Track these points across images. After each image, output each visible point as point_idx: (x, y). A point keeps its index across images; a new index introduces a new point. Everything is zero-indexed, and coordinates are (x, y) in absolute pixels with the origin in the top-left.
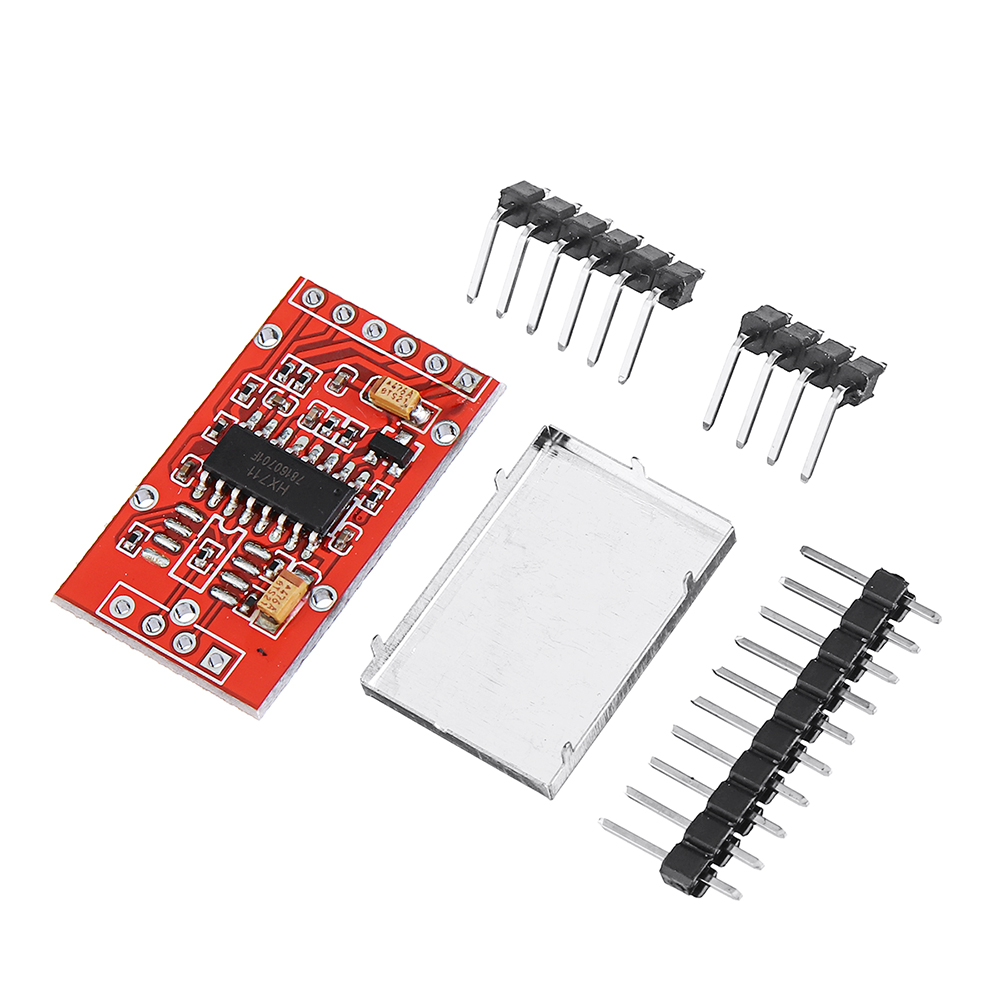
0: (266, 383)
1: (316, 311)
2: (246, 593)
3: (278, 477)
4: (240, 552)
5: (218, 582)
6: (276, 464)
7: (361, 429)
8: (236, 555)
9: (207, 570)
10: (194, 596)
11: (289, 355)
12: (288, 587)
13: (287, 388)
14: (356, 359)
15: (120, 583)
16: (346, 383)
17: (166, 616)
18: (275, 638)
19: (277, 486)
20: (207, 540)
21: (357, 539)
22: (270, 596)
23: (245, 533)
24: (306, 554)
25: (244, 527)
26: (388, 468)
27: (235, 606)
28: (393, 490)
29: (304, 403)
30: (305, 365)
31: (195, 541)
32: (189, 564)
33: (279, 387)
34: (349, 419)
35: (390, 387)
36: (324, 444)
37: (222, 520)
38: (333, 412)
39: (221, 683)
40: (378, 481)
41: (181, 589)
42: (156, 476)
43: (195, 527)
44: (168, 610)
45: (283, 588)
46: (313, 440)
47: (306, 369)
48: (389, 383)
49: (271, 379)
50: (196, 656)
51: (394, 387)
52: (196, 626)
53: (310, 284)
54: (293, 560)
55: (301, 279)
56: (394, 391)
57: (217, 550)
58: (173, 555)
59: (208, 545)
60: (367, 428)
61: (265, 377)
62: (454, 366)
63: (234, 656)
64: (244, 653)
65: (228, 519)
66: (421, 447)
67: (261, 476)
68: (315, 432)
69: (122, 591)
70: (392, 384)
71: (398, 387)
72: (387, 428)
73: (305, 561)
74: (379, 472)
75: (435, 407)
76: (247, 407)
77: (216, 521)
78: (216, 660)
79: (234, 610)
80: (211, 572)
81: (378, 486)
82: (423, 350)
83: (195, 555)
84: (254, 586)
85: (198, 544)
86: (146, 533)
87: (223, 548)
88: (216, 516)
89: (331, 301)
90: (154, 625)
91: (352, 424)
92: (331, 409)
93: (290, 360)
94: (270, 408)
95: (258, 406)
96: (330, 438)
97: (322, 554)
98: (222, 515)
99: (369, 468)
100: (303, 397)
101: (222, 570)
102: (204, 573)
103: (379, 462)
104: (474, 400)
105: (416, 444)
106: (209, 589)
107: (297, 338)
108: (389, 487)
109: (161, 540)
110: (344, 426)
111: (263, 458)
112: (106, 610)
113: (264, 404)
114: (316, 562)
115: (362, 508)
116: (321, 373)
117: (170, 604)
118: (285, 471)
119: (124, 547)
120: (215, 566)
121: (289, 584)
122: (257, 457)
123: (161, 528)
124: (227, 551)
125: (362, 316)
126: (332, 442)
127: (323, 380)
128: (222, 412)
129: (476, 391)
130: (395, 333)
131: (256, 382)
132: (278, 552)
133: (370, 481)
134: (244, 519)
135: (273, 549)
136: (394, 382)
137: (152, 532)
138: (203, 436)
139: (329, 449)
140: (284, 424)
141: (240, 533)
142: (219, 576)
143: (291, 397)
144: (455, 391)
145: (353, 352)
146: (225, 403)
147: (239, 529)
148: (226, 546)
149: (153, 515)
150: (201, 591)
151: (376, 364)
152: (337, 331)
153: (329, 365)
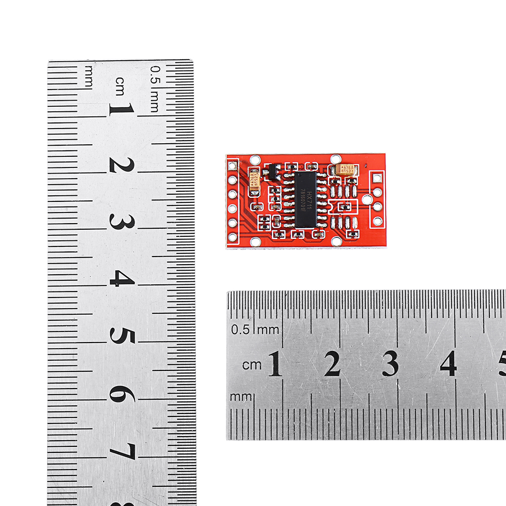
0: (273, 231)
1: (237, 233)
2: (349, 185)
3: (306, 198)
4: (337, 197)
5: (351, 197)
6: (302, 202)
7: (271, 189)
8: (338, 198)
9: (349, 203)
10: (360, 201)
11: (258, 230)
13: (270, 223)
14: (247, 207)
15: (370, 228)
16: (257, 204)
17: (372, 205)
18: (358, 165)
19: (309, 196)
20: (339, 210)
21: (309, 163)
22: (349, 171)
23: (329, 200)
24: (324, 175)
25: (327, 202)
26: (279, 170)
28: (285, 163)
29: (272, 213)
30: (258, 223)
31: (342, 214)
32: (350, 210)
33: (272, 225)
34: (269, 195)
36: (283, 197)
37: (329, 211)
38: (270, 201)
39: (384, 171)
40: (285, 170)
41: (360, 207)
42: (327, 244)
43: (337, 218)
44: (370, 206)
45: (343, 169)
46: (284, 201)
47: (260, 221)
49: (270, 230)
50: (380, 186)
52: (370, 193)
53: (229, 241)
54: (329, 178)
55: (228, 246)
56: (254, 181)
57: (340, 205)
58: (351, 218)
59: (340, 209)
60: (269, 187)
61: (270, 233)
62: (230, 173)
63: (372, 173)
64: (370, 171)
65: (327, 209)
66: (265, 164)
67: (309, 204)
68: (280, 203)
69: (373, 225)
72: (265, 180)
73: (327, 174)
74: (282, 172)
75: (248, 169)
76: (285, 231)
77: (331, 212)
78: (377, 179)
79: (357, 185)
80: (349, 201)
81: (287, 169)
82: (230, 188)
83: (346, 211)
84: (345, 184)
85: (342, 212)
86: (348, 232)
87: (338, 203)
88: (329, 214)
89: (231, 230)
90: (377, 207)
91: (271, 193)
92: (269, 203)
93: (260, 229)
94: (281, 223)
95: (282, 228)
96: (280, 196)
97: (321, 171)
98: (327, 212)
99: (282, 176)
100: (270, 215)
101: (346, 198)
102: (350, 203)
103: (278, 174)
104: (238, 159)
105: (265, 167)
106: (355, 198)
107: (250, 232)
108: (285, 165)
109: (348, 225)
110: (272, 195)
112: (382, 225)
113: (280, 226)
114: (325, 170)
115: (298, 169)
116: (258, 216)
117: (367, 207)
118: (303, 197)
119: (357, 236)
120: (346, 201)
122: (303, 209)
123: (344, 228)
124: (339, 201)
125: (230, 217)
126: (280, 194)
127: (260, 213)
128: (292, 238)
129: (235, 161)
130: (230, 201)
131: (274, 235)
132: (329, 185)
133: (286, 173)
134: (324, 204)
135: (329, 187)
136: (251, 184)
137: (347, 231)
138: (304, 238)
139: (284, 194)
140: (284, 215)
141: (330, 202)
142: (349, 198)
143: (273, 219)
144: (239, 168)
145: (245, 211)
146: (288, 239)
147: (329, 203)
148: (337, 203)
149: (340, 234)
150: (357, 200)
151: (244, 199)
152: (240, 221)
153: (254, 215)
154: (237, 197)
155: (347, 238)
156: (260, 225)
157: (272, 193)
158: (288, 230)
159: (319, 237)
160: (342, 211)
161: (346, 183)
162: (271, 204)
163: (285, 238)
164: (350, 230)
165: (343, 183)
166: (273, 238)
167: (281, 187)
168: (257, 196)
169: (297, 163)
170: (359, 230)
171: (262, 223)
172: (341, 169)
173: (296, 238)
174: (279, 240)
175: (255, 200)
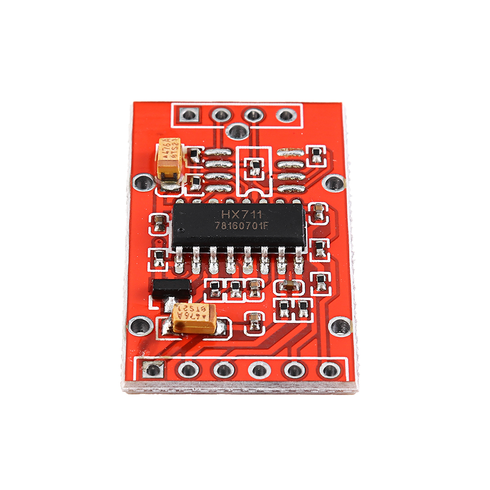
0: (312, 294)
1: (320, 363)
2: (203, 161)
3: (235, 219)
4: (232, 183)
5: (231, 158)
6: (245, 227)
8: (233, 180)
9: (245, 162)
10: (240, 143)
11: (312, 321)
12: (166, 157)
13: (293, 299)
14: (255, 343)
15: (301, 127)
16: (248, 323)
17: (250, 124)
19: (232, 214)
20: (263, 179)
21: (150, 228)
27: (205, 150)
28: (149, 270)
29: (270, 295)
30: (293, 321)
31: (271, 174)
32: (262, 159)
33: (299, 297)
34: (225, 300)
35: (201, 313)
36: (230, 276)
37: (263, 195)
38: (241, 299)
39: (173, 104)
40: (166, 270)
43: (280, 182)
44: (251, 127)
46: (240, 274)
47: (290, 319)
48: (204, 317)
49: (310, 299)
50: (206, 111)
51: (198, 315)
52: (223, 127)
54: (186, 195)
55: (352, 380)
56: (195, 313)
57: (250, 176)
58: (279, 159)
59: (259, 176)
60: (206, 301)
61: (316, 299)
63: (178, 123)
65: (260, 198)
66: (151, 308)
67: (249, 214)
68: (244, 281)
69: (295, 123)
70: (201, 317)
71: (194, 316)
74: (171, 277)
75: (163, 339)
76: (312, 274)
77: (267, 192)
79: (203, 148)
80: (241, 162)
83: (263, 166)
84: (202, 167)
85: (267, 174)
86: (312, 163)
87: (246, 179)
88: (271, 195)
89: (313, 375)
91: (220, 298)
92: (245, 300)
93: (309, 318)
94: (294, 280)
95: (305, 277)
96: (228, 282)
98: (266, 199)
100: (275, 299)
101: (234, 167)
102: (245, 160)
104: (136, 358)
105: (157, 308)
106: (233, 152)
107: (317, 337)
108: (154, 271)
109: (296, 164)
110: (225, 295)
111: (259, 227)
112: (296, 109)
113: (301, 281)
114: (169, 202)
115: (164, 249)
116: (275, 321)
119: (319, 149)
120: (241, 167)
121: (166, 159)
123: (304, 171)
124: (241, 179)
126: (225, 280)
127: (269, 317)
128: (329, 260)
131: (321, 292)
132: (203, 194)
133: (172, 269)
135: (208, 195)
136: (201, 319)
137: (308, 165)
138: (328, 240)
139: (223, 274)
140: (273, 275)
141: (242, 192)
142: (233, 161)
143: (285, 295)
147: (246, 195)
148: (246, 182)
149: (317, 177)
150: (238, 148)
151: (236, 348)
152: (289, 355)
153: (274, 330)
154: (231, 362)
155: (325, 166)
156: (297, 318)
157: (221, 295)
158: (307, 267)
159: (325, 214)
160: (263, 173)
161: (198, 164)
162: (248, 298)
163: (329, 274)
164: (307, 160)
165: (199, 171)
166: (330, 294)
167: (206, 280)
168: (227, 323)
169: (149, 250)
170: (307, 147)
171: (293, 315)
172: (169, 158)
173: (329, 254)
174: (334, 284)
175: (238, 328)
